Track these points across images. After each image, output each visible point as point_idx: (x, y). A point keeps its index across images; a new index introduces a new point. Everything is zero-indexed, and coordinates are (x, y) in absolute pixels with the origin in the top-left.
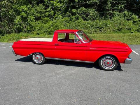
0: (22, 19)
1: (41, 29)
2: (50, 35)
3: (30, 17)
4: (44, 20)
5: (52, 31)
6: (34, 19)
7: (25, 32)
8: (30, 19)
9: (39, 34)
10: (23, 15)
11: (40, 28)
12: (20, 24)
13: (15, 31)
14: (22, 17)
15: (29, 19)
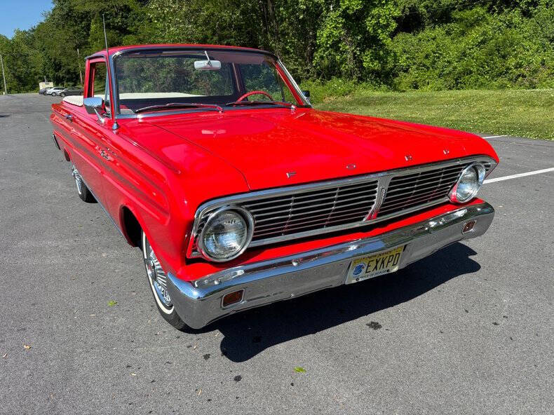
0: (344, 24)
1: (428, 65)
2: (459, 89)
3: (375, 11)
4: (461, 20)
5: (471, 72)
6: (394, 18)
7: (350, 75)
8: (374, 22)
9: (416, 87)
10: (347, 8)
11: (427, 57)
12: (335, 46)
13: (319, 75)
14: (345, 14)
15: (369, 23)
